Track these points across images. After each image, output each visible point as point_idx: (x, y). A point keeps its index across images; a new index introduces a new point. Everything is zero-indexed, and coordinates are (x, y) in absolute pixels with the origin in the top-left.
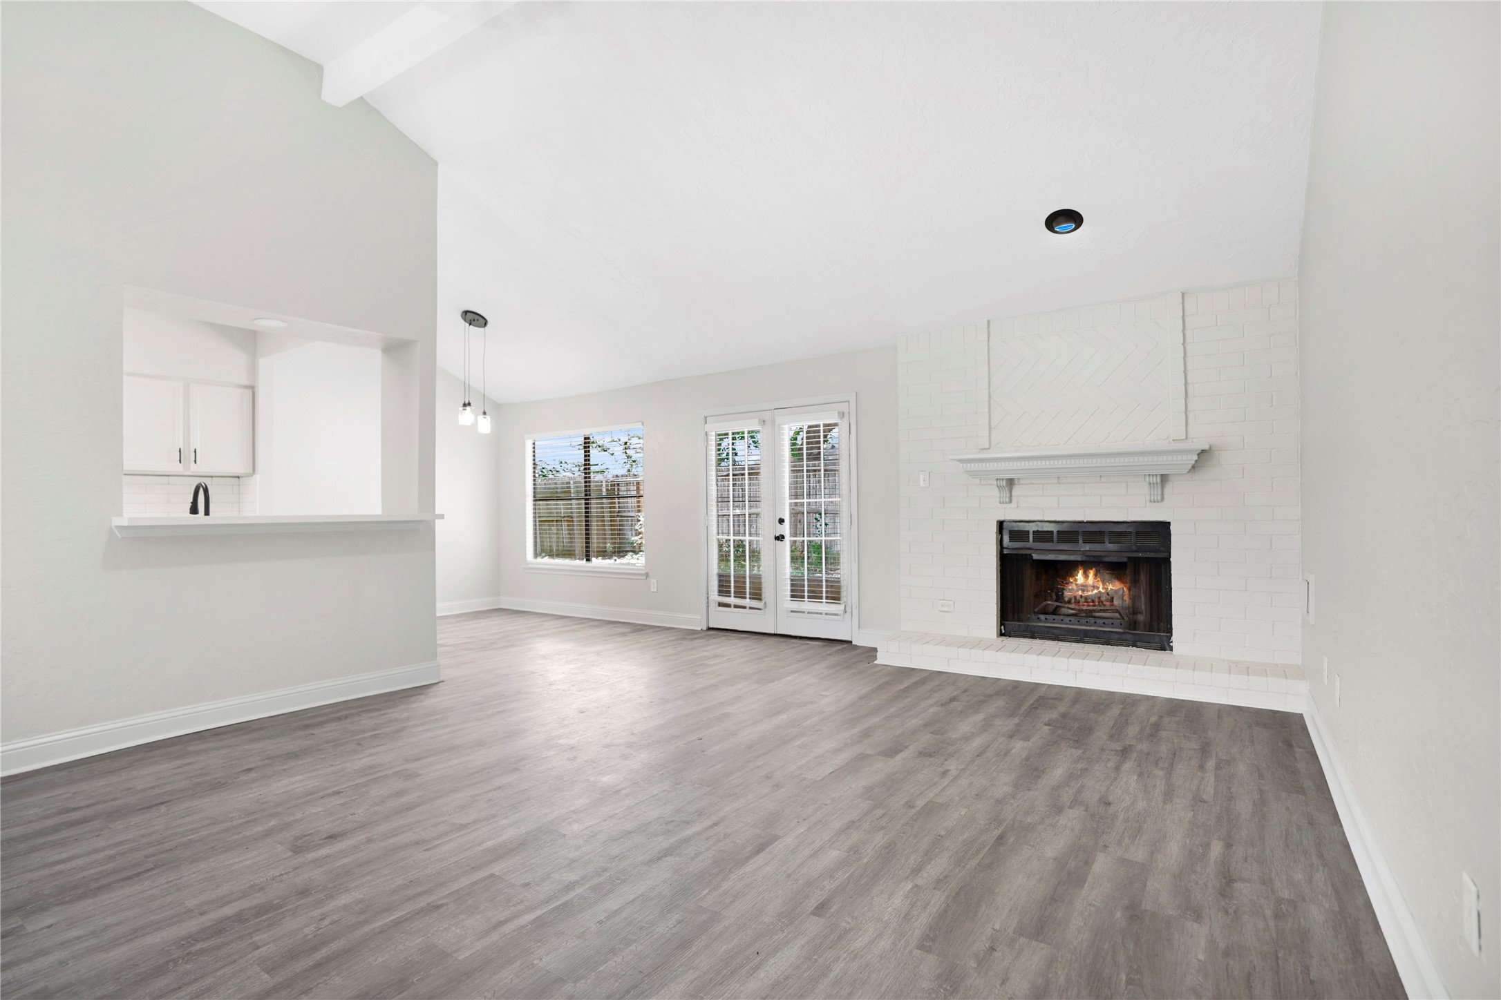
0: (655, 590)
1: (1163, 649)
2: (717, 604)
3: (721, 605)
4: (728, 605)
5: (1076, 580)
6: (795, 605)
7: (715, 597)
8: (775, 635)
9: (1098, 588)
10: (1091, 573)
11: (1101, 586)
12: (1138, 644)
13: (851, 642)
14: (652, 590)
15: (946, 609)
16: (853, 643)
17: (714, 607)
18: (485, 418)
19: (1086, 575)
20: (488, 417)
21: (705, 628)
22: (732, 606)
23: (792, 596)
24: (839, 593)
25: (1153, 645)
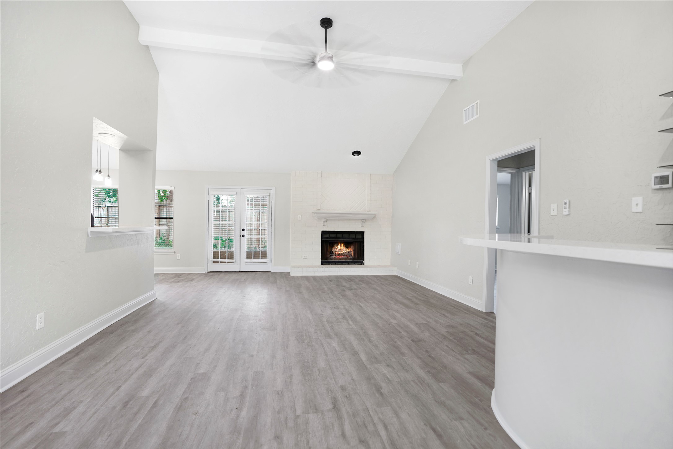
0: (179, 258)
1: (361, 264)
2: (212, 262)
3: (214, 262)
4: (218, 262)
5: (338, 247)
6: (249, 260)
7: (211, 259)
8: (240, 272)
9: (344, 250)
10: (342, 245)
11: (345, 250)
12: (356, 263)
13: (271, 271)
14: (178, 258)
15: (306, 258)
16: (272, 271)
17: (211, 263)
18: (109, 179)
19: (341, 246)
20: (110, 178)
21: (207, 272)
22: (220, 262)
23: (247, 257)
24: (266, 255)
25: (359, 263)
